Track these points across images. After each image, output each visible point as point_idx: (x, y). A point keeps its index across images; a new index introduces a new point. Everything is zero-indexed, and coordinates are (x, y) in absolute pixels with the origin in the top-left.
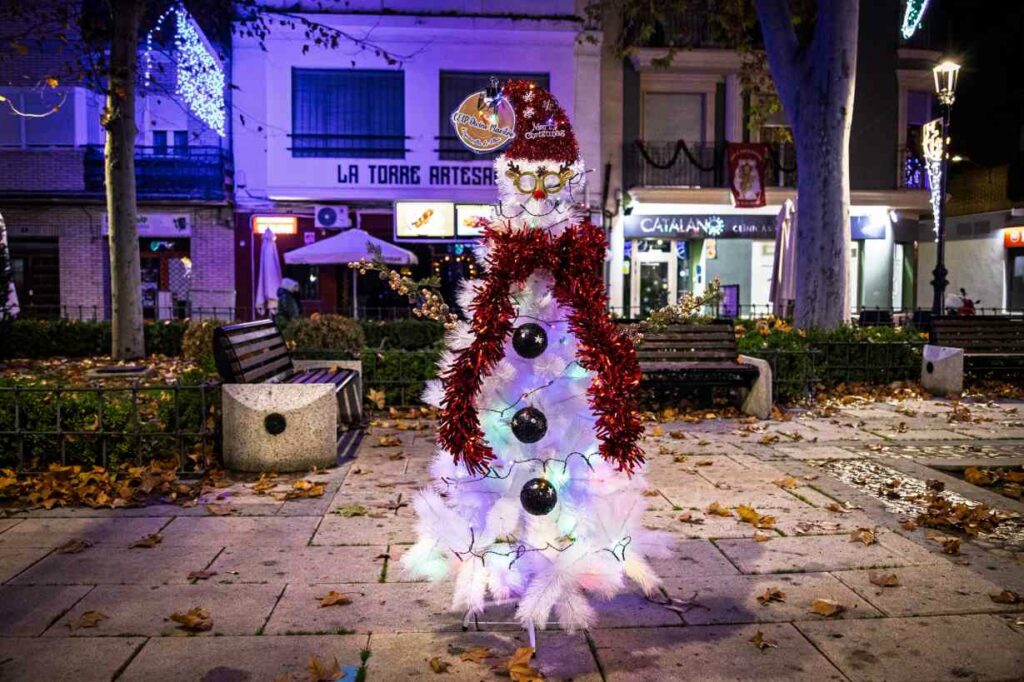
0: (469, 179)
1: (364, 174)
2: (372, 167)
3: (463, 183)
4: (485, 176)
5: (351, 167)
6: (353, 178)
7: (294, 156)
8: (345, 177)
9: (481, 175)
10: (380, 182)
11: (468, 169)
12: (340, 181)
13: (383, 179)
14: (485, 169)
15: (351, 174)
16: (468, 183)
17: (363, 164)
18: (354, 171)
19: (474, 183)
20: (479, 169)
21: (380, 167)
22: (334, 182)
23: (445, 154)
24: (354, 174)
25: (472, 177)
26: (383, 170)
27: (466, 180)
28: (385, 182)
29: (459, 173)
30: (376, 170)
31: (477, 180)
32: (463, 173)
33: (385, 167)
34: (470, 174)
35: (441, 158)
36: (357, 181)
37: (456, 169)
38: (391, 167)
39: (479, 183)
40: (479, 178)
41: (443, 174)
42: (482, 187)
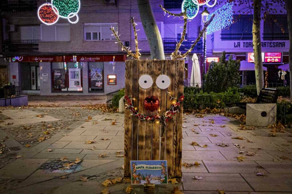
0: (272, 45)
1: (242, 45)
2: (244, 43)
3: (270, 47)
4: (276, 45)
5: (238, 43)
6: (239, 46)
7: (222, 40)
8: (236, 46)
9: (275, 44)
10: (246, 47)
11: (272, 43)
12: (235, 47)
13: (247, 46)
14: (277, 43)
15: (238, 45)
16: (272, 47)
17: (242, 42)
18: (239, 44)
19: (273, 47)
20: (275, 43)
21: (246, 43)
22: (233, 47)
23: (265, 39)
24: (239, 45)
25: (273, 45)
26: (247, 44)
27: (271, 46)
28: (248, 47)
29: (269, 44)
30: (245, 44)
31: (274, 46)
32: (270, 44)
33: (248, 43)
34: (272, 44)
35: (264, 40)
36: (240, 47)
37: (268, 43)
38: (249, 43)
39: (275, 47)
40: (275, 45)
41: (264, 44)
42: (275, 48)
